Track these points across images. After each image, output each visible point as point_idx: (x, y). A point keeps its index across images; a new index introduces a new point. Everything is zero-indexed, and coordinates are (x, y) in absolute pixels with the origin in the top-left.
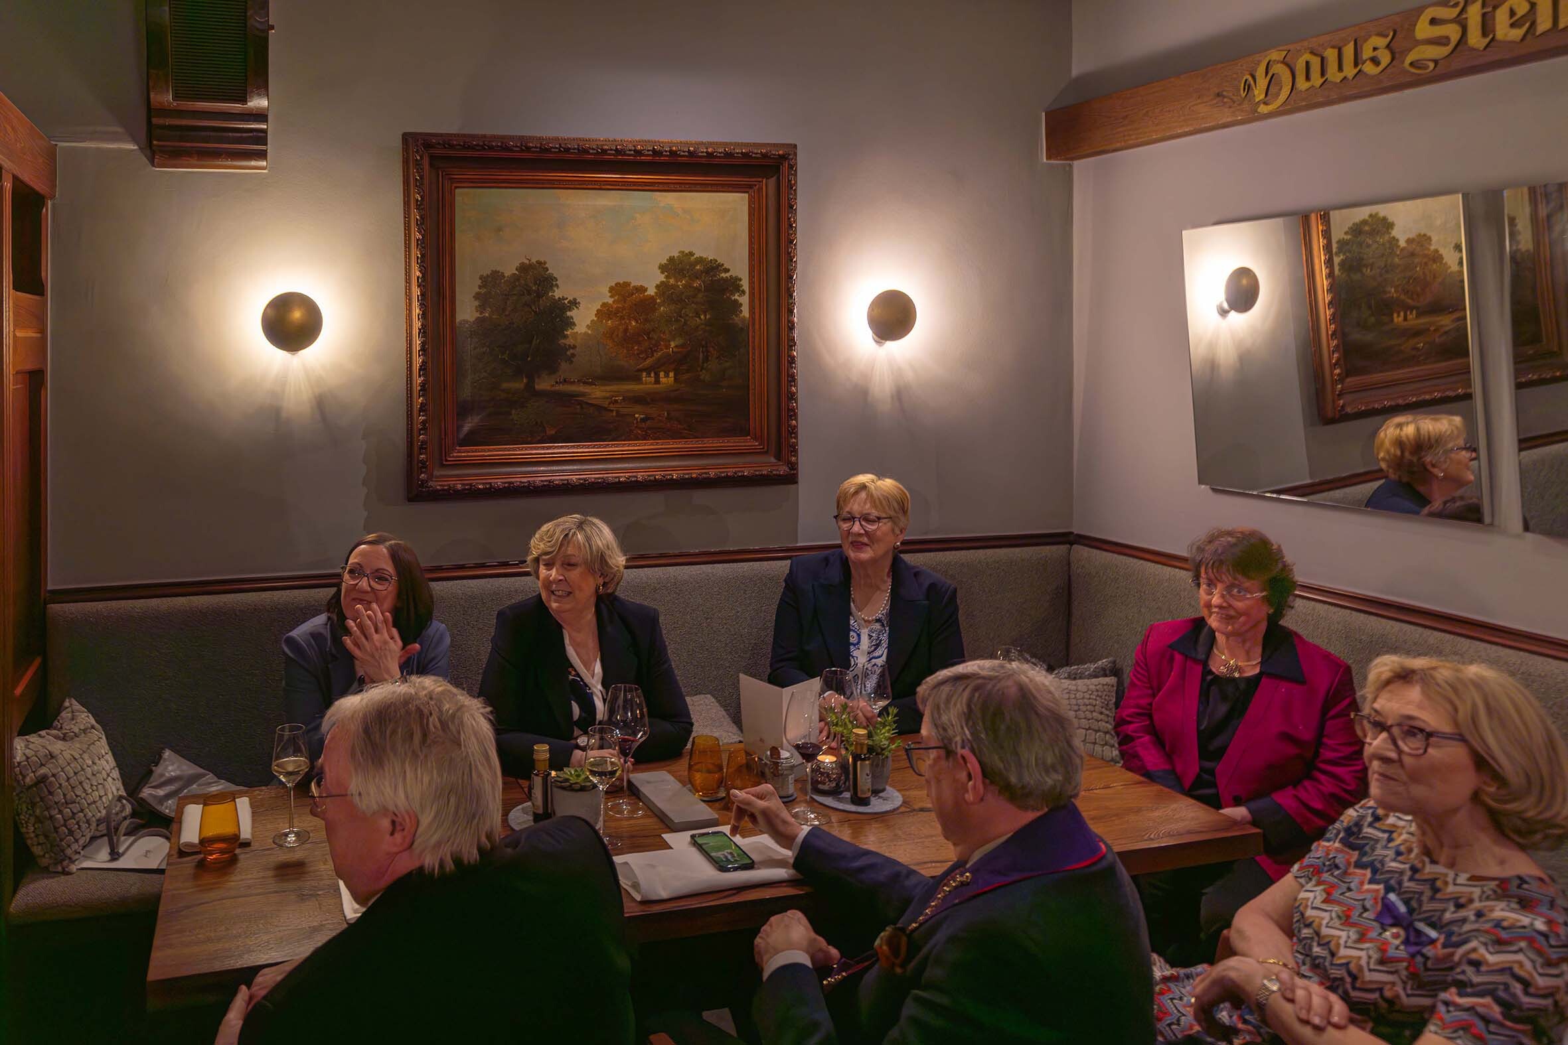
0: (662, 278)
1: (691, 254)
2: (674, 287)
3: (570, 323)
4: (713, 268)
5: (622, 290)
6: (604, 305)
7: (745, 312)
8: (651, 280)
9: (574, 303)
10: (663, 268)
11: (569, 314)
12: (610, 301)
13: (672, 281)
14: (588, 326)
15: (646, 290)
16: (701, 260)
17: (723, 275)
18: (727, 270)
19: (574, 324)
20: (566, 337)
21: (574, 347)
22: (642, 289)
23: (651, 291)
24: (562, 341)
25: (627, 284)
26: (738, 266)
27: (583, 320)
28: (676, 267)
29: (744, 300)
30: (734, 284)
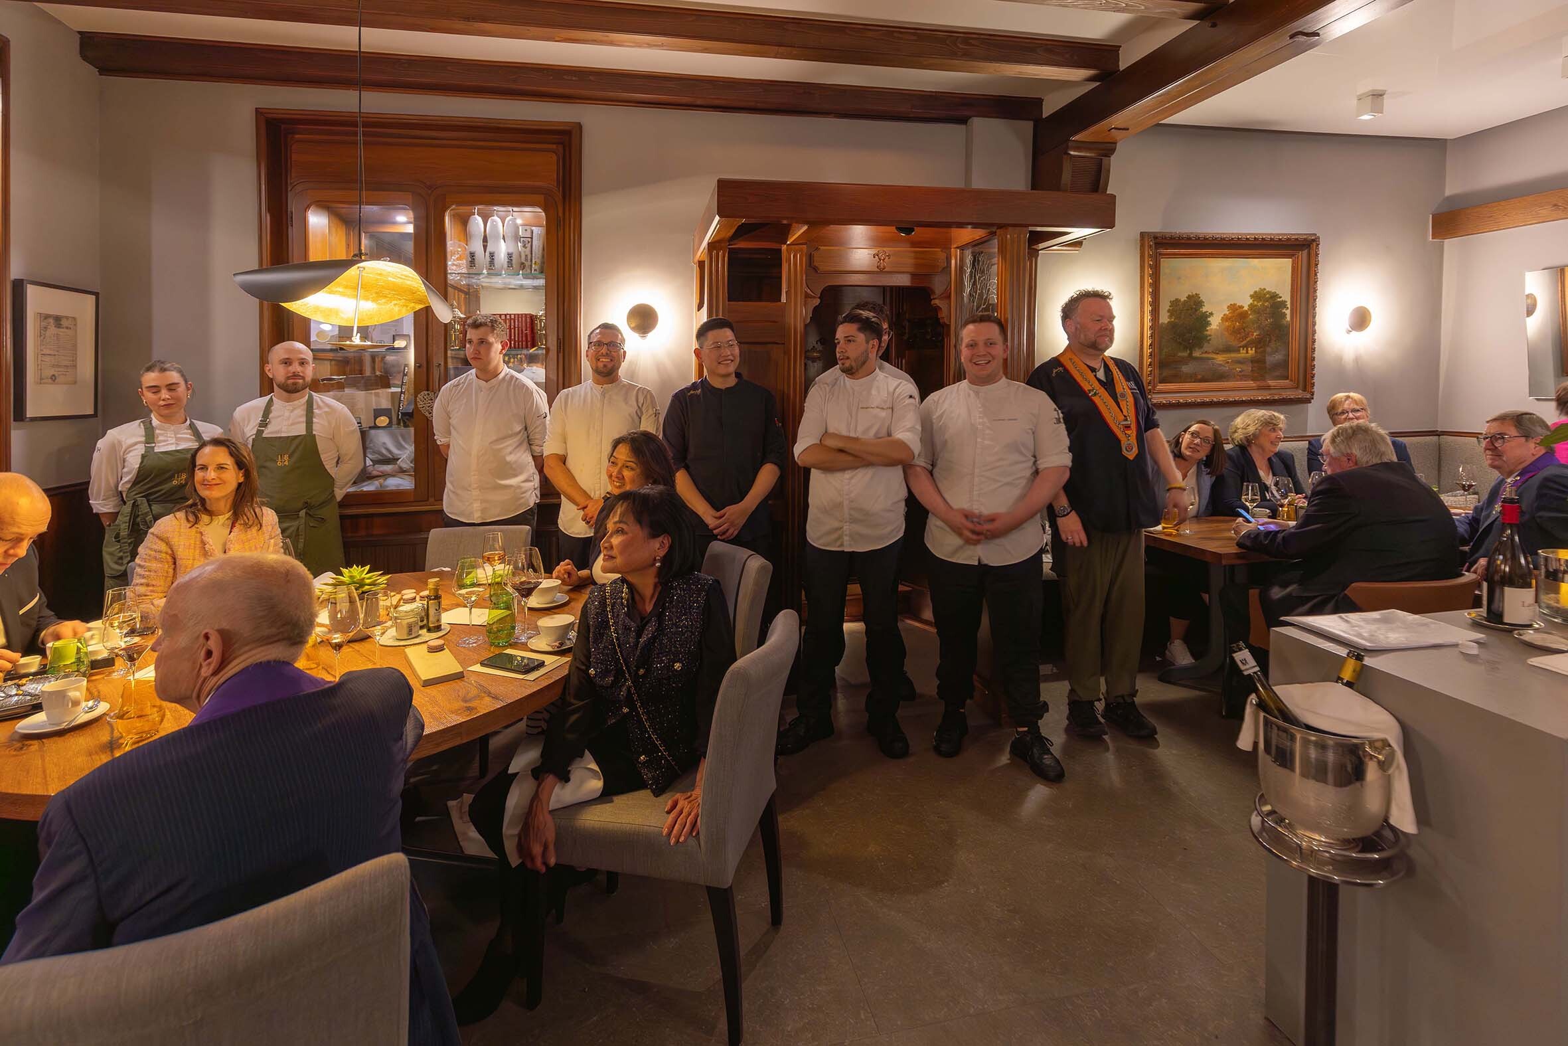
0: (1251, 301)
1: (1265, 289)
2: (1256, 306)
3: (1209, 324)
4: (1274, 296)
5: (1233, 307)
6: (1224, 315)
7: (1288, 318)
8: (1246, 302)
9: (1211, 314)
10: (1252, 296)
11: (1209, 319)
12: (1227, 313)
13: (1256, 303)
14: (1217, 326)
15: (1243, 307)
16: (1269, 292)
17: (1279, 300)
18: (1281, 297)
19: (1210, 324)
20: (1207, 331)
21: (1210, 336)
22: (1241, 307)
23: (1246, 308)
24: (1206, 333)
25: (1235, 304)
26: (1286, 296)
27: (1215, 323)
28: (1257, 296)
29: (1288, 312)
30: (1283, 304)
